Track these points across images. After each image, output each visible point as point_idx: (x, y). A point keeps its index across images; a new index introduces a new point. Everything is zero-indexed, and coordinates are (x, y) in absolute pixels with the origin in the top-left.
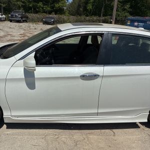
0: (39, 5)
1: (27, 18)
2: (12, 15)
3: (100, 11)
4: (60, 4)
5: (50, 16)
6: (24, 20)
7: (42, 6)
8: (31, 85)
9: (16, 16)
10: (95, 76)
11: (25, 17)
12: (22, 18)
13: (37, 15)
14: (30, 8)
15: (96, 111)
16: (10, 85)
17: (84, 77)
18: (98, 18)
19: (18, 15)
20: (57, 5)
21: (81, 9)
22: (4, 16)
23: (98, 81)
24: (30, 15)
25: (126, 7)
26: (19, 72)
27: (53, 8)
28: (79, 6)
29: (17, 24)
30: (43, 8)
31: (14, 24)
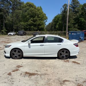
0: (31, 27)
1: (26, 33)
2: (19, 33)
3: (62, 28)
4: (42, 26)
5: (37, 32)
6: (24, 34)
7: (33, 27)
8: (30, 47)
9: (21, 33)
10: (43, 45)
11: (25, 33)
12: (23, 33)
13: (31, 32)
14: (27, 29)
15: (44, 54)
16: (25, 47)
17: (41, 45)
18: (61, 32)
19: (22, 32)
20: (40, 27)
21: (53, 28)
22: (15, 33)
23: (44, 46)
24: (27, 32)
25: (76, 26)
26: (27, 45)
27: (38, 28)
28: (52, 26)
29: (21, 36)
30: (33, 28)
31: (19, 36)
